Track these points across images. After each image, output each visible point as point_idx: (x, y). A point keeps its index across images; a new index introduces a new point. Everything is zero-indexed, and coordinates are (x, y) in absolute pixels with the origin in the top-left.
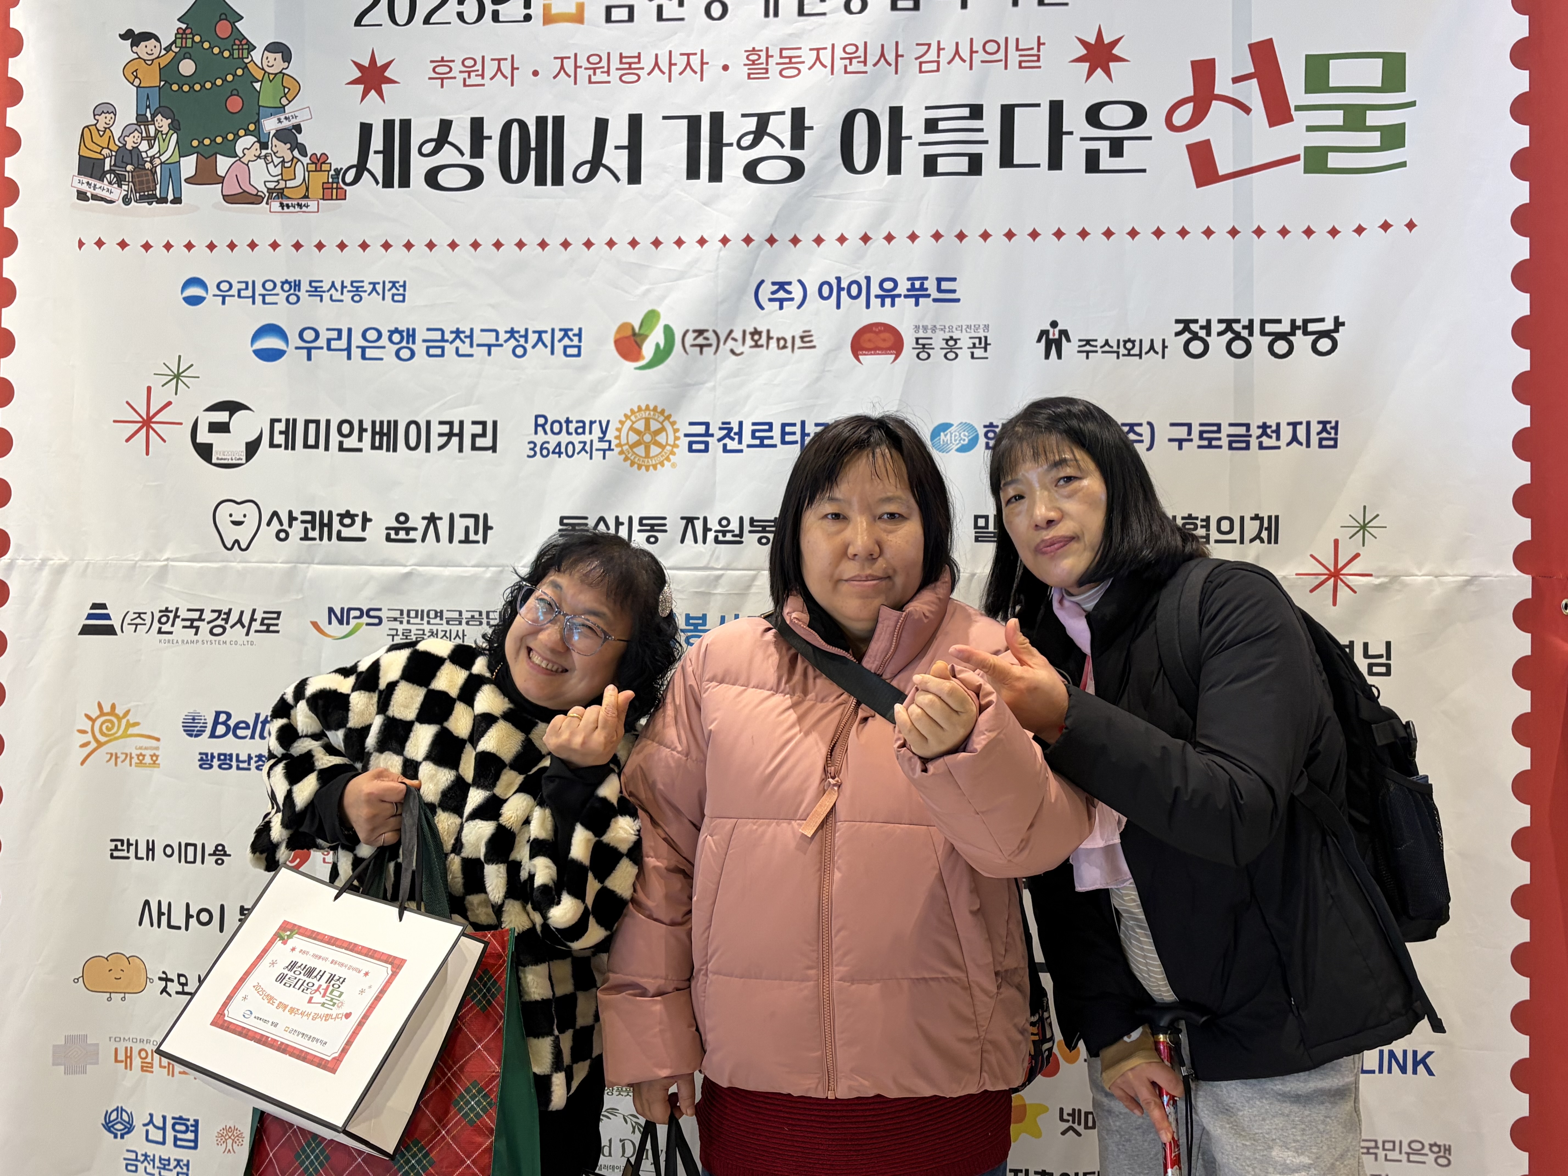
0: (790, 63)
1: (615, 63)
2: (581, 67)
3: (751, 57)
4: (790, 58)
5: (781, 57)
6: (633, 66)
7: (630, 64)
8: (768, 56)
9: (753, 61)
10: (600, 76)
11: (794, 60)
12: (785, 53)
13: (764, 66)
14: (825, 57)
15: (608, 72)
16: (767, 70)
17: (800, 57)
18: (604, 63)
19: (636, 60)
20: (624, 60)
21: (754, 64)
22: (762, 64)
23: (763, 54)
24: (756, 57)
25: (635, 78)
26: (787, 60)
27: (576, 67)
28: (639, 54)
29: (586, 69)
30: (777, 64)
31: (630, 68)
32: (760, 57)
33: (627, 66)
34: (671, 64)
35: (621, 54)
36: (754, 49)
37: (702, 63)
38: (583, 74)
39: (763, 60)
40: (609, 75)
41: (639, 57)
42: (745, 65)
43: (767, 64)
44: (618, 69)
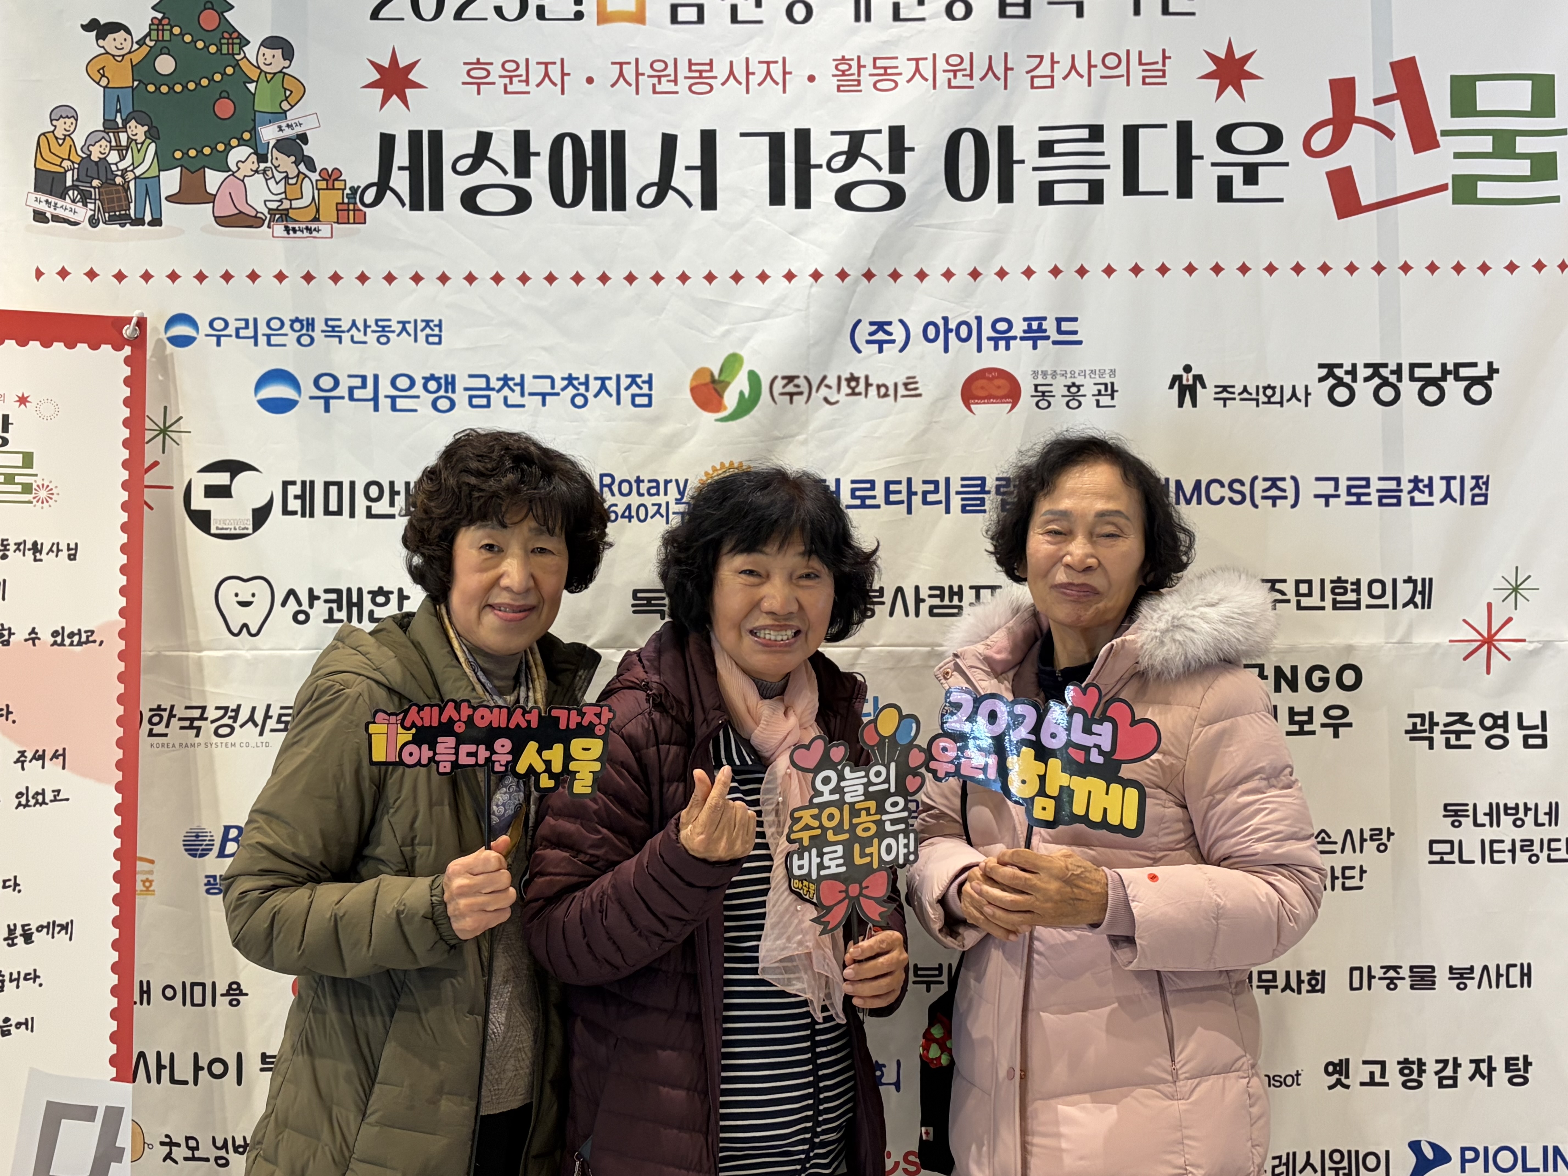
0: (886, 74)
1: (683, 71)
2: (643, 74)
3: (840, 67)
4: (885, 68)
5: (875, 67)
6: (704, 74)
7: (701, 72)
8: (860, 66)
9: (843, 71)
10: (665, 86)
11: (889, 71)
12: (879, 63)
13: (855, 77)
14: (926, 68)
15: (675, 81)
16: (859, 81)
17: (896, 67)
18: (670, 70)
19: (708, 68)
20: (694, 68)
21: (844, 75)
22: (853, 74)
23: (854, 64)
24: (846, 67)
25: (708, 88)
26: (882, 71)
27: (638, 74)
28: (711, 60)
29: (649, 76)
30: (871, 75)
31: (701, 77)
32: (850, 66)
33: (697, 74)
34: (748, 73)
35: (690, 61)
36: (843, 58)
37: (785, 73)
38: (646, 83)
39: (854, 70)
40: (676, 84)
41: (711, 64)
42: (834, 76)
43: (859, 75)
44: (686, 78)
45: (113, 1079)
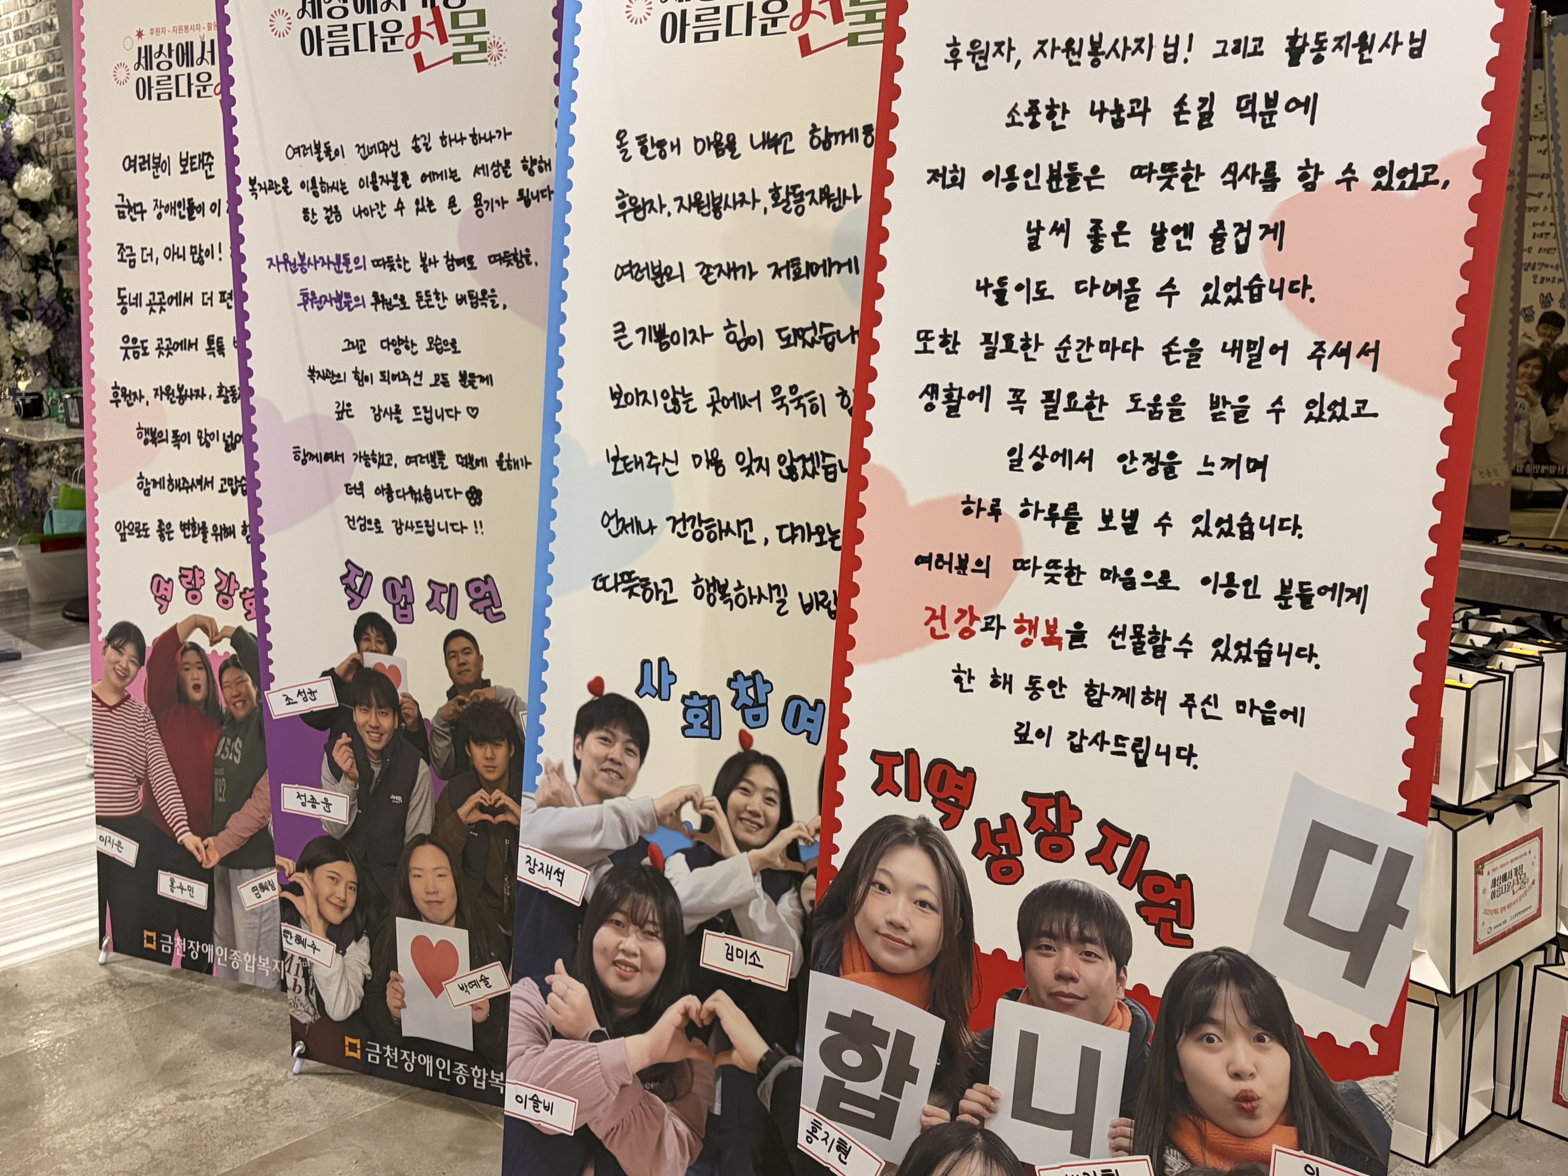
45: (1401, 814)
